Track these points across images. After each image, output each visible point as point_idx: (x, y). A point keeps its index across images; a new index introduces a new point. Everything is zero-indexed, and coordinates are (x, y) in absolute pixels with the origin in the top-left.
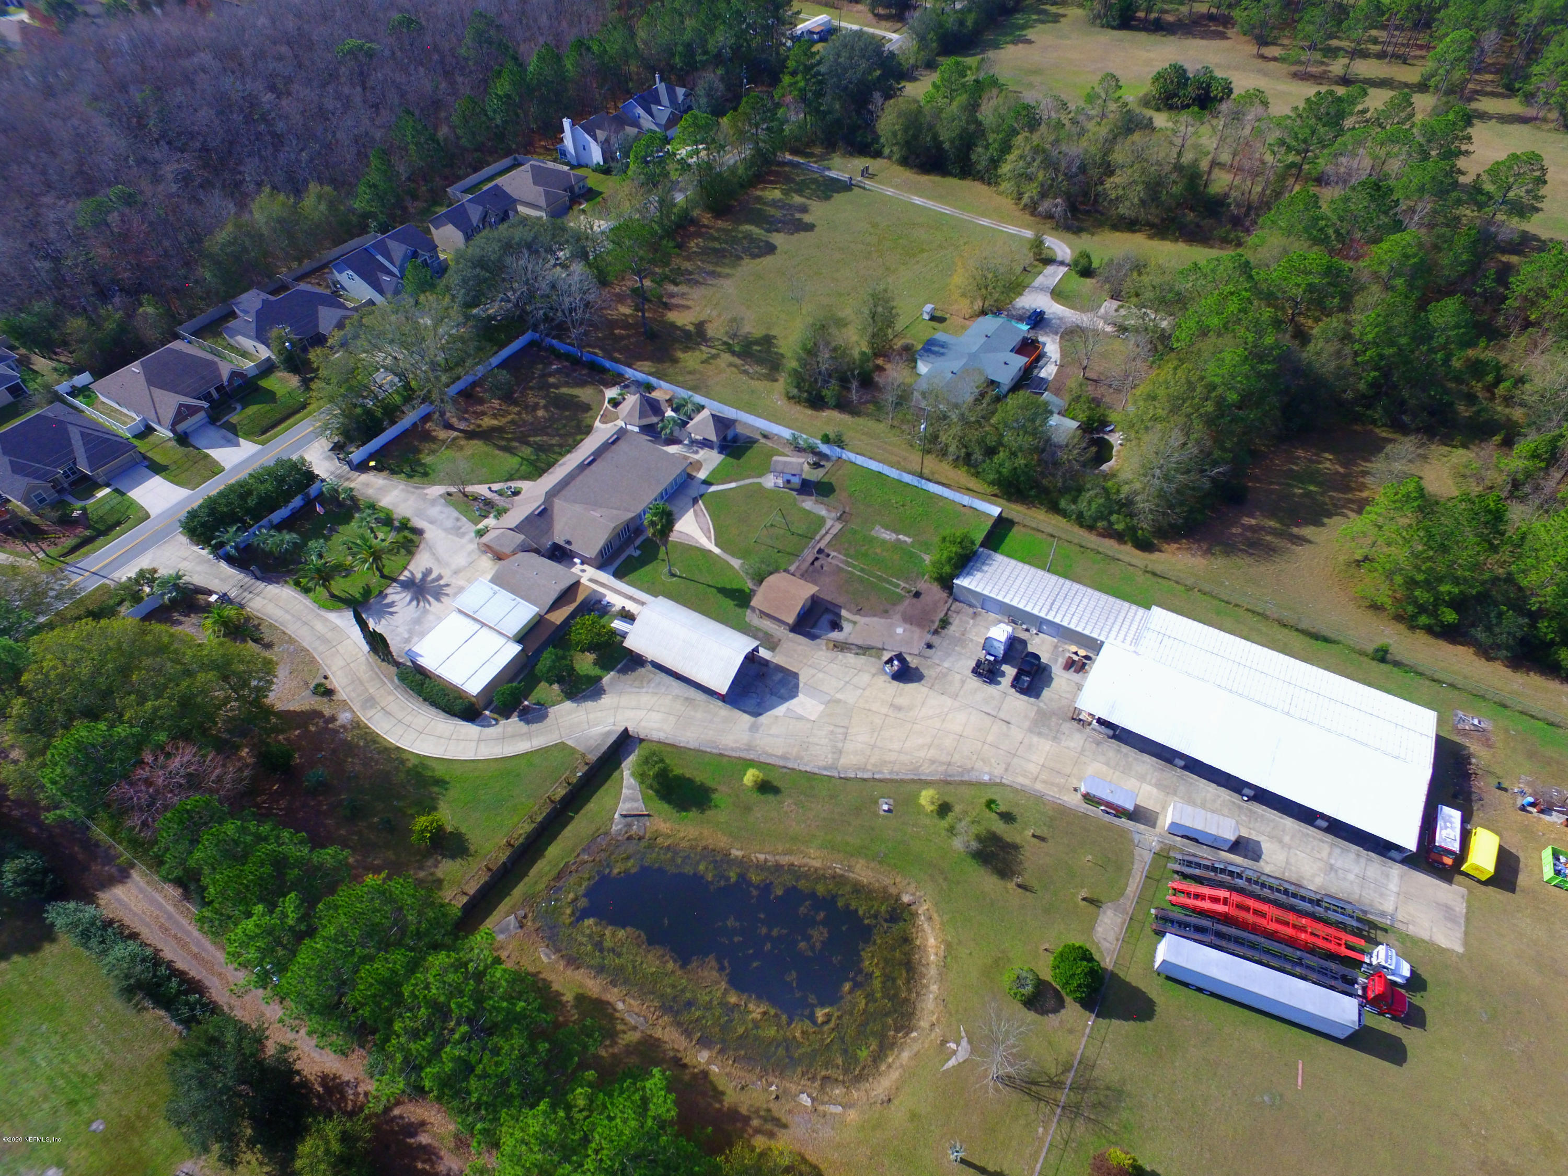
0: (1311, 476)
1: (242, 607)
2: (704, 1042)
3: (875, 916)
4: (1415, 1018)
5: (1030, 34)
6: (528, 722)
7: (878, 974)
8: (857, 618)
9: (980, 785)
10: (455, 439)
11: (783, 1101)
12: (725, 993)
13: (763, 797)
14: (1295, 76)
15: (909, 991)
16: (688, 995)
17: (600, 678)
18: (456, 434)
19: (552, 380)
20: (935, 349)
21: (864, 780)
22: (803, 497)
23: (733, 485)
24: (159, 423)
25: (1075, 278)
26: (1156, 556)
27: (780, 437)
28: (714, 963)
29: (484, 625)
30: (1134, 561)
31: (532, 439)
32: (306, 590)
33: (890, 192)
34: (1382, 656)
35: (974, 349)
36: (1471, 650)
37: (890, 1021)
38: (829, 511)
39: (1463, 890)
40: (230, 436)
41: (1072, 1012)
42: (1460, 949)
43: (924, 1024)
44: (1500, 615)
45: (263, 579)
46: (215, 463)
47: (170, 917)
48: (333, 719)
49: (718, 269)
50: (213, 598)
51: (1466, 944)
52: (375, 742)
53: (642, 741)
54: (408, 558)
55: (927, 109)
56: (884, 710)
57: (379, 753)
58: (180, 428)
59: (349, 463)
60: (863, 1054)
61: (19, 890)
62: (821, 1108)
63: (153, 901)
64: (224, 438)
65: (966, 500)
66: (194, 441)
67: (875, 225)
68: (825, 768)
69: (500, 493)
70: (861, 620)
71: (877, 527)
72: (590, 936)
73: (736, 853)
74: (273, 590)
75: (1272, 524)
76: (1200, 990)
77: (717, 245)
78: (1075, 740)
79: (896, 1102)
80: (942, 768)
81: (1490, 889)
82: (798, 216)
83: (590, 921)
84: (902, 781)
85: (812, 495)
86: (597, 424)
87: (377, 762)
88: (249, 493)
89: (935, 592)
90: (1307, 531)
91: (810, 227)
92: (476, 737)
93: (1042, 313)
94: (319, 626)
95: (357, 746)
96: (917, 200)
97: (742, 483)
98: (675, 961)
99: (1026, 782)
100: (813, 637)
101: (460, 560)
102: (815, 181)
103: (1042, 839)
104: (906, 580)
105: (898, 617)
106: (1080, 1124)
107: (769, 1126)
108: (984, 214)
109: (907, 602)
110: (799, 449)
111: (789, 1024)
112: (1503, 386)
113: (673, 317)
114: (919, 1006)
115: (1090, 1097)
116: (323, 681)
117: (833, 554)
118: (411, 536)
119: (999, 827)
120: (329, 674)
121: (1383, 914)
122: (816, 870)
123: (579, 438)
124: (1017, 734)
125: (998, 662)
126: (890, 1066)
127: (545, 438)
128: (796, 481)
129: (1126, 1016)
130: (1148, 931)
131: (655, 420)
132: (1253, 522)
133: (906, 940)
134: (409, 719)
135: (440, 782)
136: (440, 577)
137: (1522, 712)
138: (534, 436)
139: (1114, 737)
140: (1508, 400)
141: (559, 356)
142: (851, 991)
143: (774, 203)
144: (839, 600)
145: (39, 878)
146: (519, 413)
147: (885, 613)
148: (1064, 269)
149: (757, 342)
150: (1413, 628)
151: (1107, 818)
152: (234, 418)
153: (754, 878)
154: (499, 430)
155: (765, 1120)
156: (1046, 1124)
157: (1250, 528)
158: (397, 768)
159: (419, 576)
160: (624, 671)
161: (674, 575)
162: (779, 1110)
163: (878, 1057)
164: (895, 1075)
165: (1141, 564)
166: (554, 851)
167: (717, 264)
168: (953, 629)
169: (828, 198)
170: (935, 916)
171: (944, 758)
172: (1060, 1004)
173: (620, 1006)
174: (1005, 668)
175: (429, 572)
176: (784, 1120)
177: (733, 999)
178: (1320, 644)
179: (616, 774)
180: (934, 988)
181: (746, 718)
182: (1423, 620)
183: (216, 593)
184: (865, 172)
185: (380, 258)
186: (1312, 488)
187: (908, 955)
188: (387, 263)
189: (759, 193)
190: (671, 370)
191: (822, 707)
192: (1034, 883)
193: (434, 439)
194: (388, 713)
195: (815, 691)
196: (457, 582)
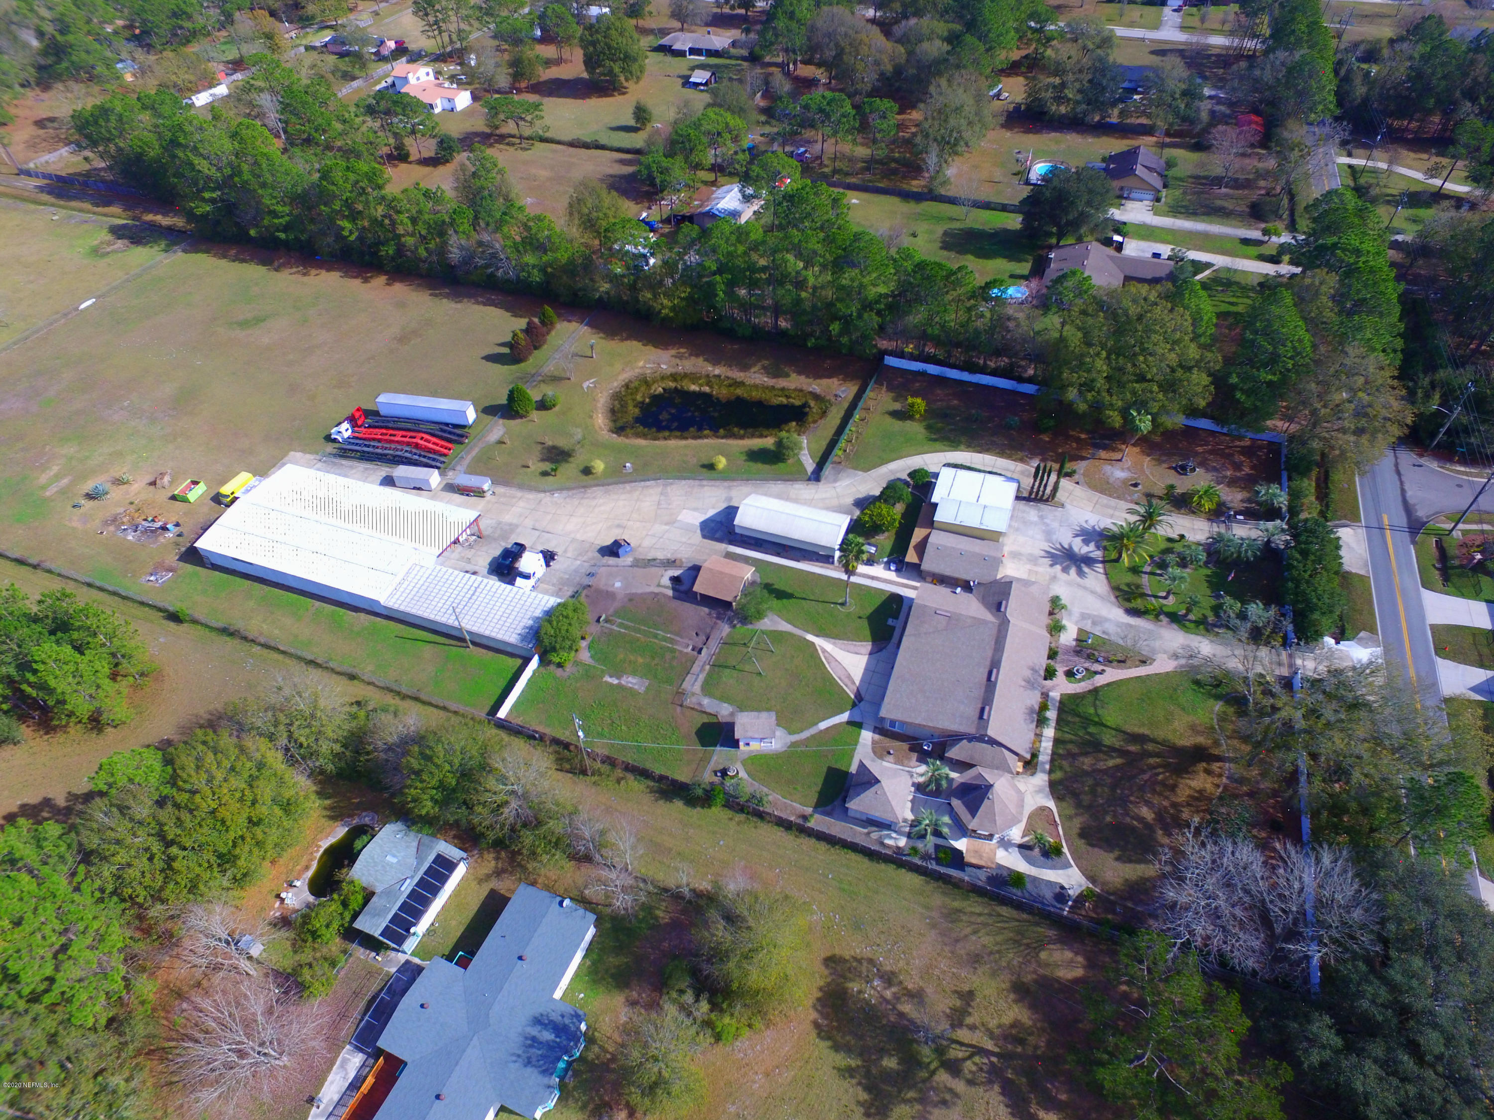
2: (719, 376)
6: (899, 479)
7: (630, 407)
8: (657, 590)
9: (561, 489)
11: (674, 364)
12: (712, 391)
15: (613, 404)
16: (731, 388)
21: (642, 481)
22: (732, 720)
23: (823, 725)
31: (1119, 761)
37: (623, 394)
38: (700, 704)
43: (605, 394)
53: (808, 480)
54: (1115, 584)
56: (630, 523)
62: (655, 366)
68: (671, 484)
69: (1090, 673)
70: (651, 588)
71: (642, 690)
79: (620, 370)
80: (587, 495)
84: (616, 483)
85: (723, 723)
86: (1051, 804)
97: (812, 731)
99: (527, 496)
100: (694, 568)
103: (524, 467)
104: (609, 633)
105: (619, 596)
107: (679, 355)
109: (611, 611)
114: (608, 400)
118: (1134, 603)
120: (1079, 486)
123: (1058, 775)
127: (1101, 765)
133: (615, 421)
136: (1065, 570)
138: (1117, 767)
142: (644, 400)
144: (676, 604)
146: (1174, 805)
147: (631, 598)
155: (681, 357)
161: (843, 604)
162: (675, 361)
164: (620, 378)
171: (585, 502)
175: (1080, 573)
177: (707, 389)
179: (817, 460)
180: (599, 405)
183: (1243, 521)
191: (679, 518)
195: (687, 528)
196: (1045, 570)
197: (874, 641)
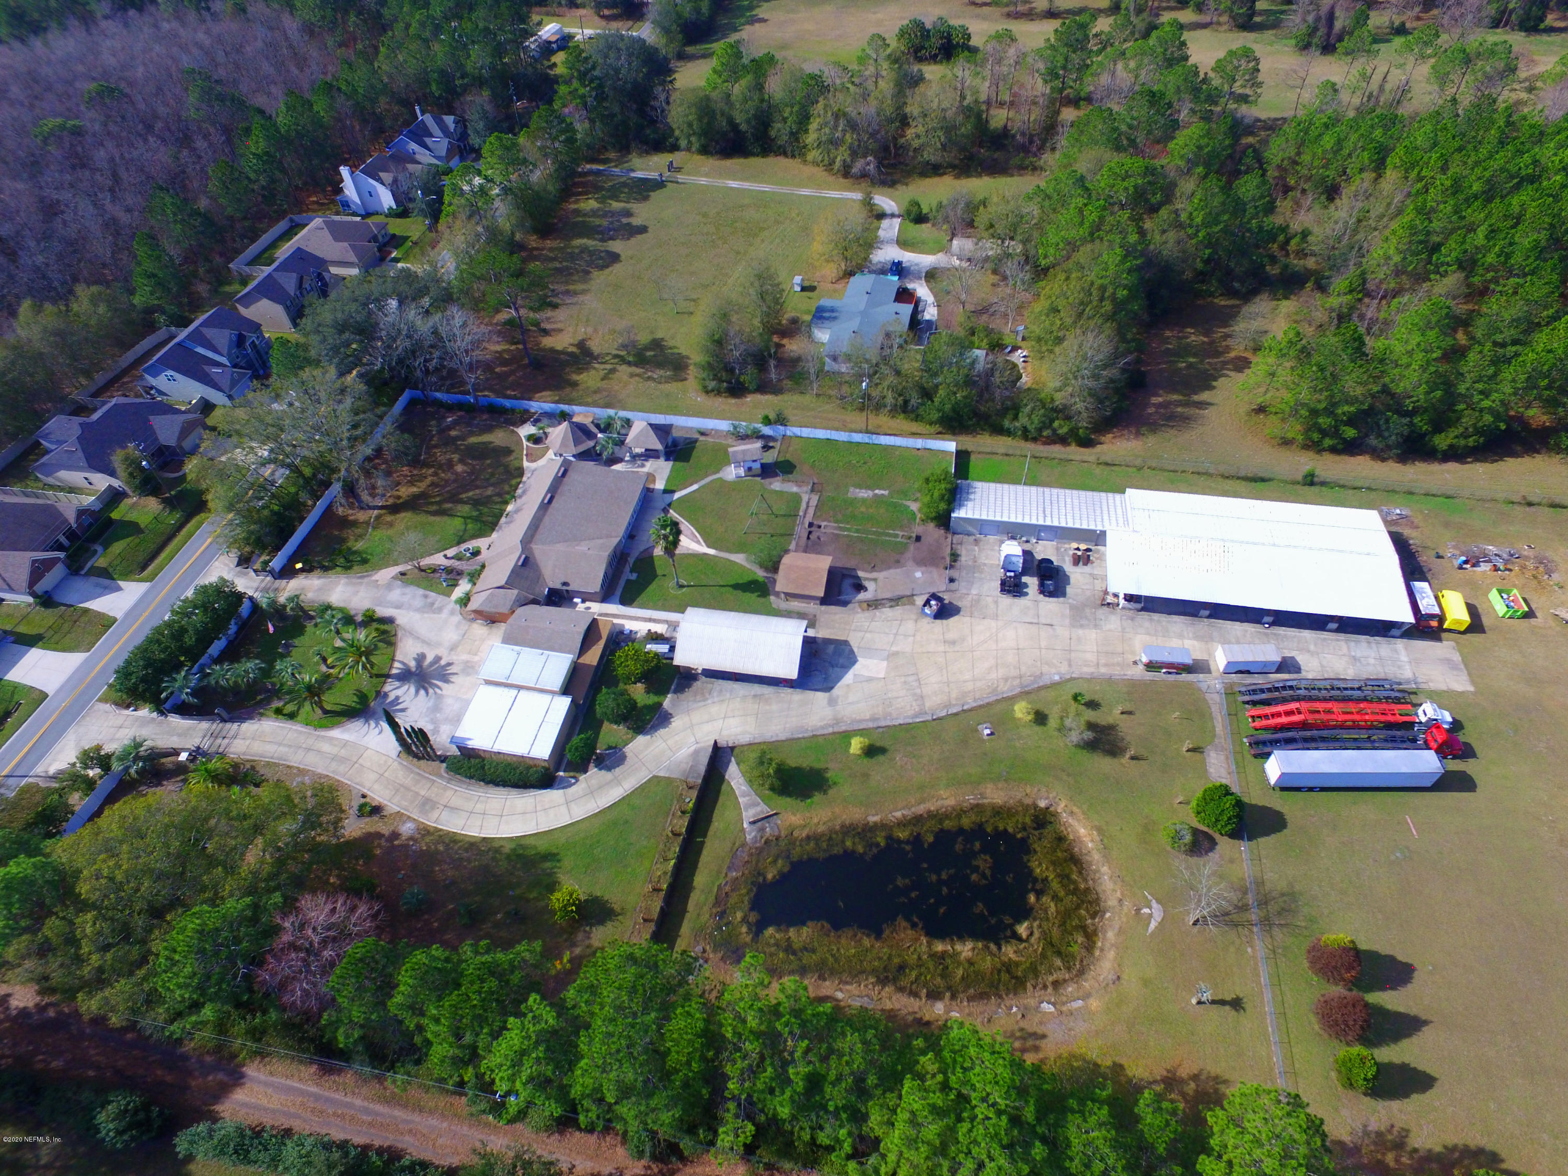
0: (1184, 351)
1: (222, 755)
2: (934, 995)
3: (1024, 829)
4: (1467, 752)
5: (761, 12)
6: (609, 769)
7: (1052, 877)
8: (874, 575)
9: (1054, 685)
10: (378, 517)
11: (1028, 1017)
12: (929, 945)
13: (874, 760)
14: (1008, 15)
15: (1086, 880)
16: (896, 960)
17: (660, 705)
18: (376, 512)
19: (453, 433)
20: (827, 315)
21: (956, 714)
22: (768, 481)
23: (695, 487)
24: (11, 589)
25: (911, 227)
26: (1099, 448)
27: (717, 431)
28: (904, 924)
29: (520, 688)
30: (1086, 458)
31: (463, 496)
32: (292, 716)
33: (703, 181)
34: (1310, 480)
35: (862, 307)
36: (1367, 457)
37: (1083, 912)
38: (799, 486)
39: (1452, 643)
40: (107, 582)
41: (1225, 845)
42: (1472, 689)
43: (1112, 902)
44: (1387, 421)
45: (232, 720)
46: (100, 616)
47: (317, 1098)
48: (395, 835)
49: (571, 287)
50: (183, 756)
51: (1473, 682)
52: (455, 842)
53: (732, 749)
54: (390, 650)
55: (715, 95)
56: (941, 648)
57: (467, 850)
58: (40, 587)
59: (271, 573)
60: (1075, 949)
61: (126, 1137)
62: (1064, 1009)
63: (289, 1090)
64: (97, 585)
65: (919, 443)
66: (58, 598)
67: (705, 215)
68: (916, 716)
69: (458, 557)
70: (881, 575)
71: (851, 489)
72: (777, 945)
73: (873, 819)
74: (249, 727)
75: (1175, 397)
76: (1311, 789)
77: (558, 265)
78: (1113, 622)
79: (1125, 977)
80: (1016, 682)
81: (1468, 636)
82: (625, 221)
83: (770, 931)
84: (989, 704)
85: (776, 475)
86: (526, 464)
87: (469, 860)
88: (183, 631)
89: (932, 532)
90: (1205, 396)
91: (643, 230)
92: (562, 800)
93: (900, 263)
94: (326, 747)
95: (437, 852)
96: (734, 184)
97: (703, 482)
98: (868, 936)
99: (1092, 670)
100: (845, 604)
101: (450, 635)
102: (624, 184)
103: (1130, 713)
104: (902, 528)
105: (910, 564)
106: (1276, 931)
107: (1030, 1043)
108: (801, 185)
109: (912, 548)
110: (744, 438)
111: (1000, 949)
112: (1293, 242)
113: (547, 342)
114: (1099, 889)
115: (1273, 908)
116: (363, 800)
117: (823, 524)
118: (383, 627)
119: (1090, 715)
120: (365, 791)
121: (1408, 682)
122: (954, 809)
123: (514, 482)
124: (1063, 632)
125: (1018, 576)
126: (1102, 950)
127: (478, 491)
128: (757, 466)
129: (1267, 833)
130: (1249, 757)
131: (591, 444)
132: (1160, 399)
133: (1060, 839)
134: (480, 807)
135: (550, 856)
136: (437, 659)
137: (1426, 495)
138: (465, 492)
139: (1142, 609)
140: (1302, 254)
141: (450, 408)
142: (1038, 899)
143: (594, 213)
144: (849, 565)
145: (141, 1116)
147: (898, 563)
148: (897, 221)
149: (646, 348)
150: (1320, 452)
151: (1172, 678)
152: (101, 562)
153: (902, 835)
154: (423, 495)
155: (1024, 1039)
156: (1250, 943)
157: (1160, 405)
158: (494, 859)
159: (413, 664)
160: (680, 689)
161: (682, 586)
162: (1031, 1025)
163: (1090, 947)
164: (1111, 954)
165: (1092, 458)
166: (701, 879)
167: (567, 283)
168: (964, 559)
169: (646, 198)
170: (1075, 809)
171: (1014, 673)
172: (1213, 843)
173: (839, 995)
174: (1025, 579)
175: (420, 658)
176: (1040, 1032)
177: (939, 947)
178: (1260, 485)
179: (724, 787)
180: (1105, 869)
181: (820, 695)
182: (1328, 442)
183: (184, 750)
184: (670, 166)
185: (200, 350)
186: (1191, 360)
187: (1069, 850)
188: (210, 354)
189: (573, 206)
190: (574, 394)
191: (885, 664)
192: (1143, 752)
193: (354, 524)
194: (454, 809)
195: (871, 652)
196: (459, 657)
197: (651, 557)
